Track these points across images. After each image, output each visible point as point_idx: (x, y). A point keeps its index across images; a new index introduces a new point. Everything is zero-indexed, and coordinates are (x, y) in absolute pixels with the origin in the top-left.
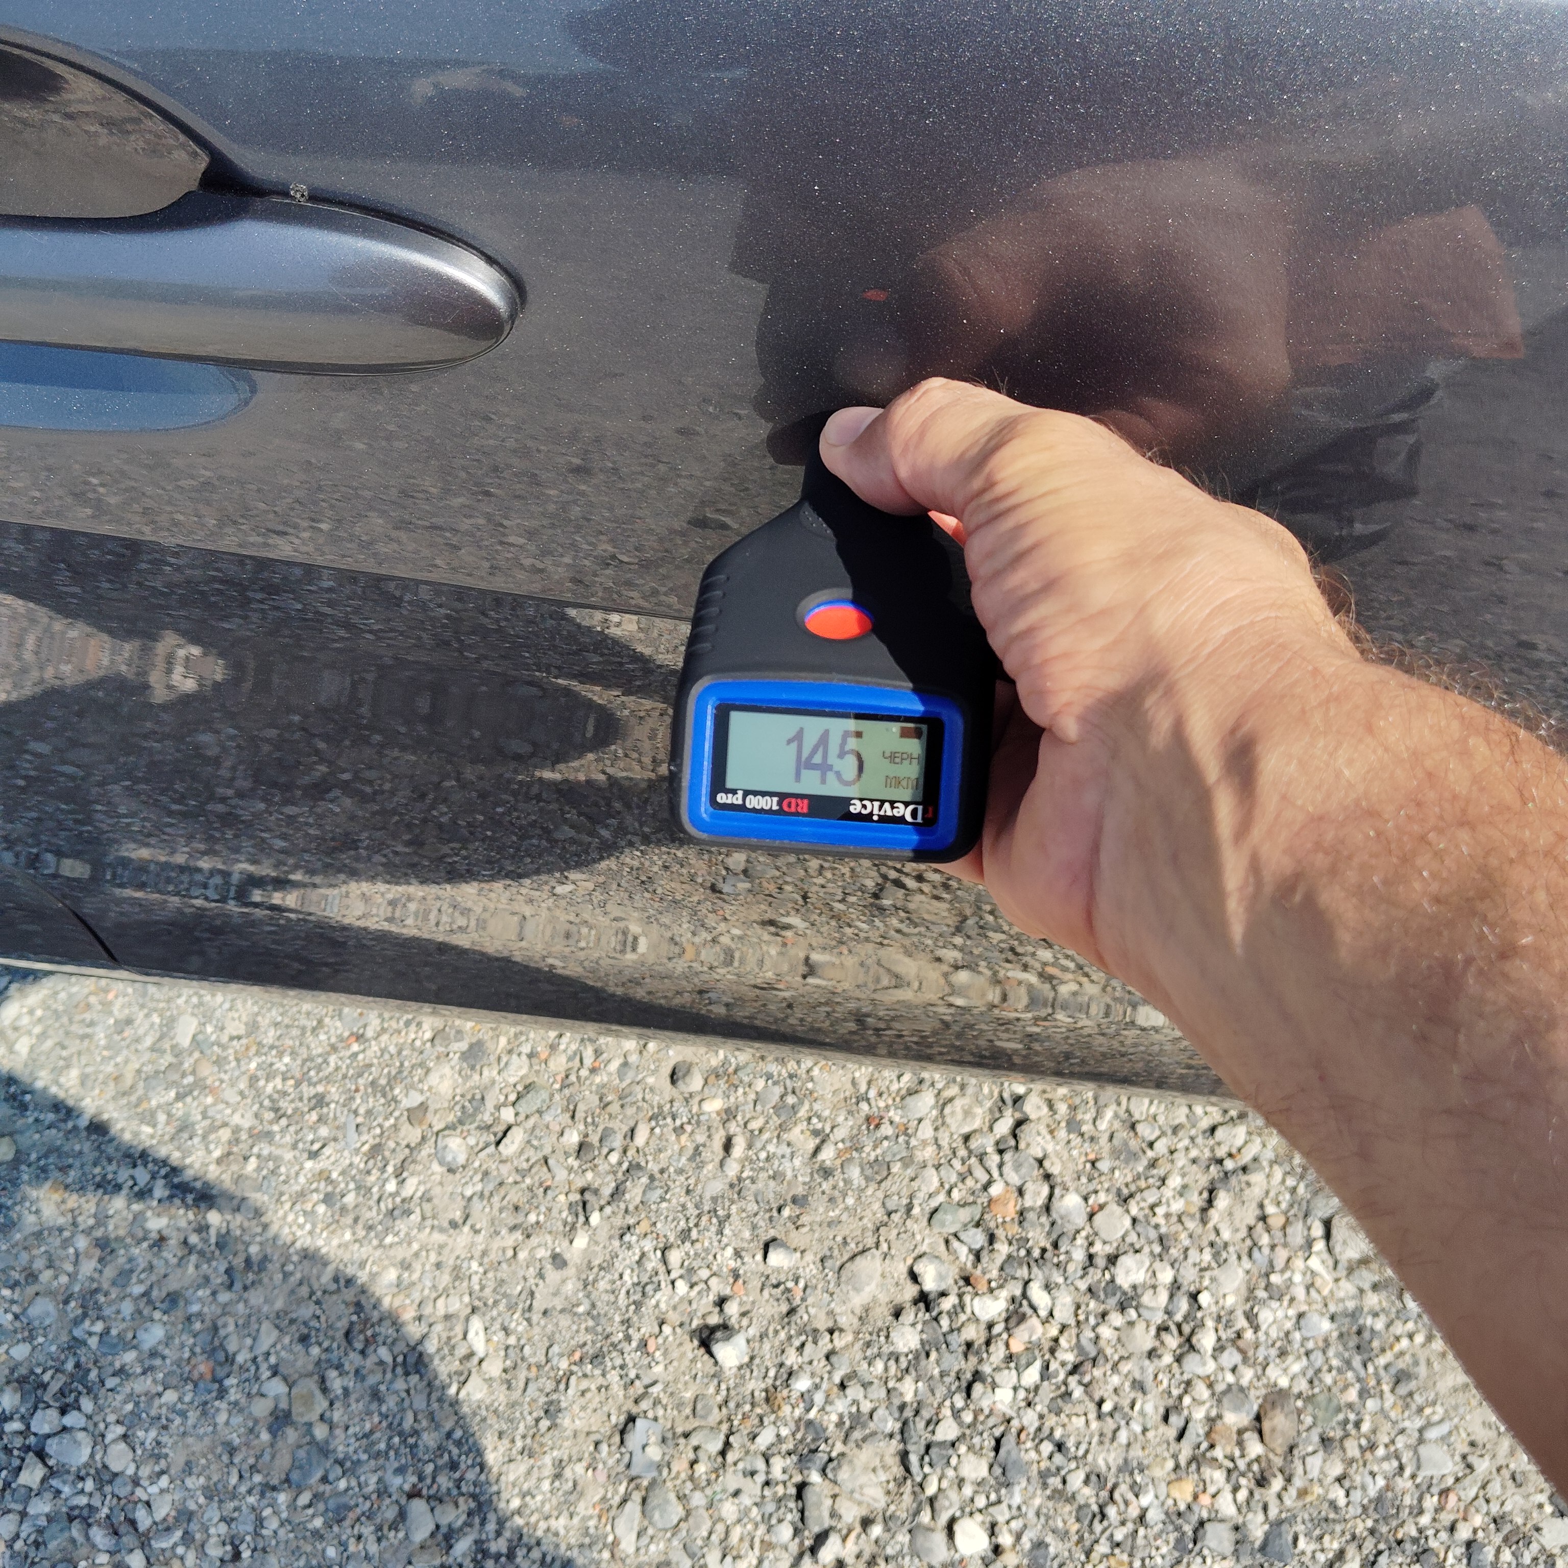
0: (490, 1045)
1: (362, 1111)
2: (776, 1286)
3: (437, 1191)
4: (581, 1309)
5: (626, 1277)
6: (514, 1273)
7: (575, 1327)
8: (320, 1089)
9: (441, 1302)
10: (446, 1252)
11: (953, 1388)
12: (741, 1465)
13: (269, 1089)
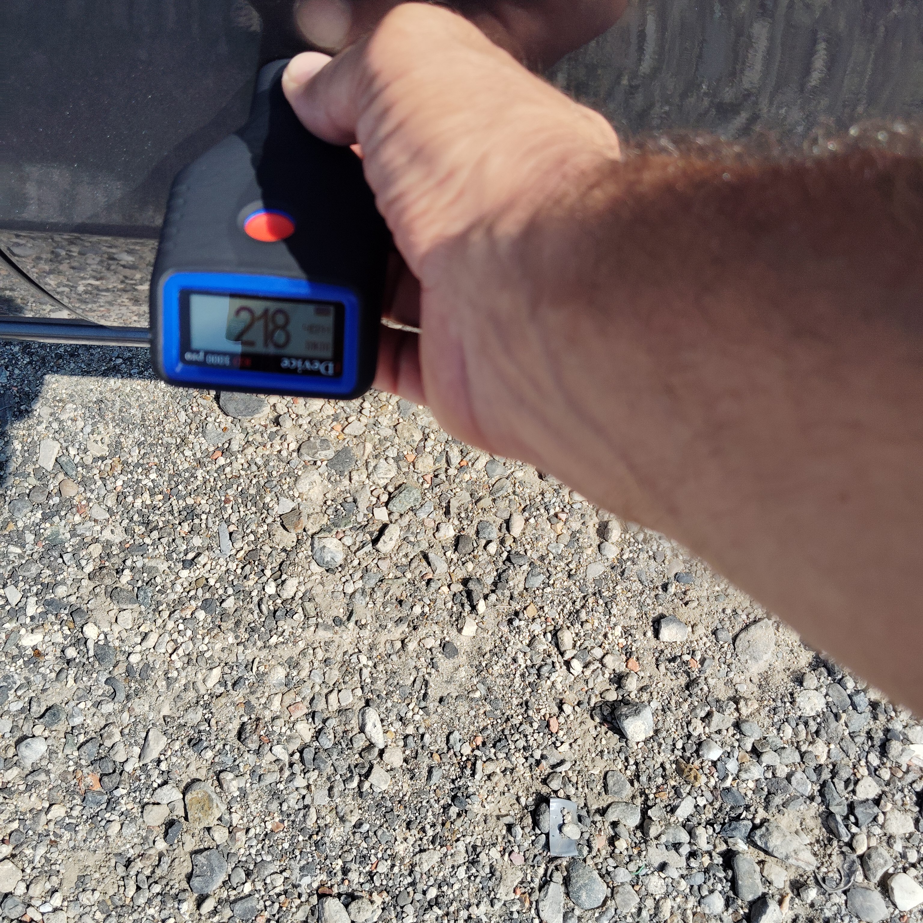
0: (357, 452)
1: (234, 519)
2: (673, 660)
3: (319, 589)
4: (477, 695)
5: (521, 661)
6: (405, 664)
7: (472, 713)
8: (190, 501)
9: (333, 697)
10: (333, 648)
11: (866, 748)
12: (663, 839)
13: (138, 503)
